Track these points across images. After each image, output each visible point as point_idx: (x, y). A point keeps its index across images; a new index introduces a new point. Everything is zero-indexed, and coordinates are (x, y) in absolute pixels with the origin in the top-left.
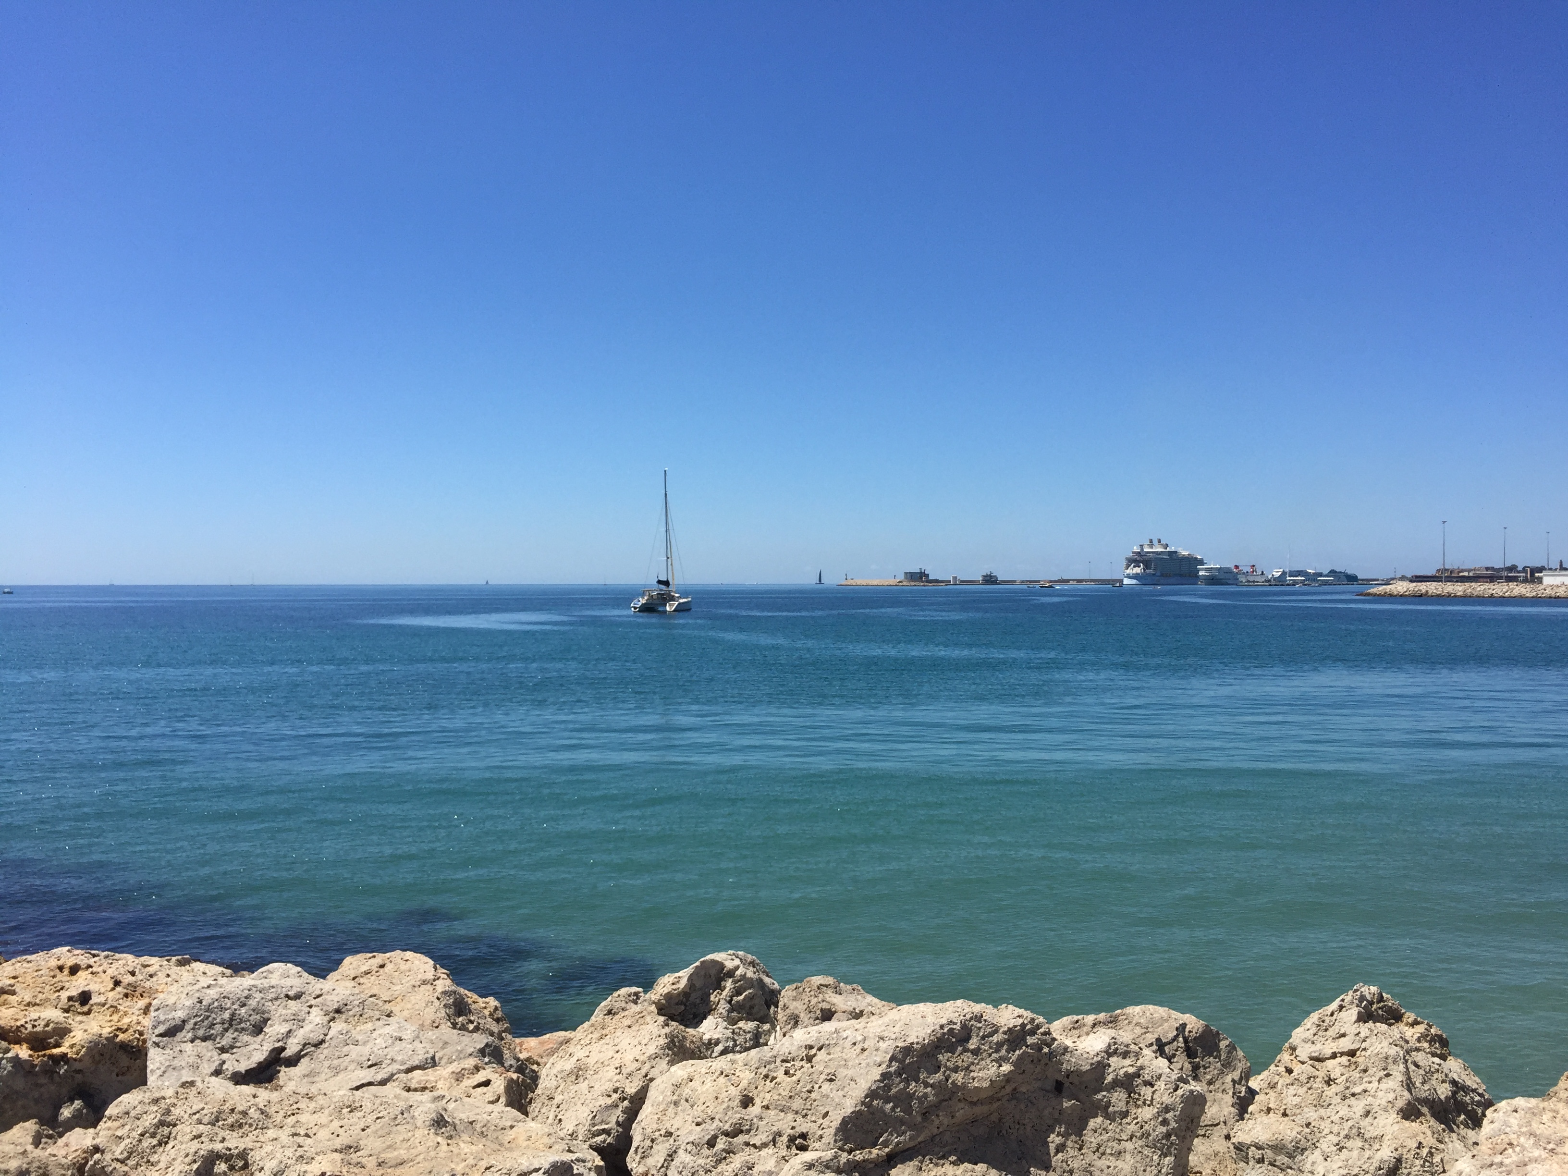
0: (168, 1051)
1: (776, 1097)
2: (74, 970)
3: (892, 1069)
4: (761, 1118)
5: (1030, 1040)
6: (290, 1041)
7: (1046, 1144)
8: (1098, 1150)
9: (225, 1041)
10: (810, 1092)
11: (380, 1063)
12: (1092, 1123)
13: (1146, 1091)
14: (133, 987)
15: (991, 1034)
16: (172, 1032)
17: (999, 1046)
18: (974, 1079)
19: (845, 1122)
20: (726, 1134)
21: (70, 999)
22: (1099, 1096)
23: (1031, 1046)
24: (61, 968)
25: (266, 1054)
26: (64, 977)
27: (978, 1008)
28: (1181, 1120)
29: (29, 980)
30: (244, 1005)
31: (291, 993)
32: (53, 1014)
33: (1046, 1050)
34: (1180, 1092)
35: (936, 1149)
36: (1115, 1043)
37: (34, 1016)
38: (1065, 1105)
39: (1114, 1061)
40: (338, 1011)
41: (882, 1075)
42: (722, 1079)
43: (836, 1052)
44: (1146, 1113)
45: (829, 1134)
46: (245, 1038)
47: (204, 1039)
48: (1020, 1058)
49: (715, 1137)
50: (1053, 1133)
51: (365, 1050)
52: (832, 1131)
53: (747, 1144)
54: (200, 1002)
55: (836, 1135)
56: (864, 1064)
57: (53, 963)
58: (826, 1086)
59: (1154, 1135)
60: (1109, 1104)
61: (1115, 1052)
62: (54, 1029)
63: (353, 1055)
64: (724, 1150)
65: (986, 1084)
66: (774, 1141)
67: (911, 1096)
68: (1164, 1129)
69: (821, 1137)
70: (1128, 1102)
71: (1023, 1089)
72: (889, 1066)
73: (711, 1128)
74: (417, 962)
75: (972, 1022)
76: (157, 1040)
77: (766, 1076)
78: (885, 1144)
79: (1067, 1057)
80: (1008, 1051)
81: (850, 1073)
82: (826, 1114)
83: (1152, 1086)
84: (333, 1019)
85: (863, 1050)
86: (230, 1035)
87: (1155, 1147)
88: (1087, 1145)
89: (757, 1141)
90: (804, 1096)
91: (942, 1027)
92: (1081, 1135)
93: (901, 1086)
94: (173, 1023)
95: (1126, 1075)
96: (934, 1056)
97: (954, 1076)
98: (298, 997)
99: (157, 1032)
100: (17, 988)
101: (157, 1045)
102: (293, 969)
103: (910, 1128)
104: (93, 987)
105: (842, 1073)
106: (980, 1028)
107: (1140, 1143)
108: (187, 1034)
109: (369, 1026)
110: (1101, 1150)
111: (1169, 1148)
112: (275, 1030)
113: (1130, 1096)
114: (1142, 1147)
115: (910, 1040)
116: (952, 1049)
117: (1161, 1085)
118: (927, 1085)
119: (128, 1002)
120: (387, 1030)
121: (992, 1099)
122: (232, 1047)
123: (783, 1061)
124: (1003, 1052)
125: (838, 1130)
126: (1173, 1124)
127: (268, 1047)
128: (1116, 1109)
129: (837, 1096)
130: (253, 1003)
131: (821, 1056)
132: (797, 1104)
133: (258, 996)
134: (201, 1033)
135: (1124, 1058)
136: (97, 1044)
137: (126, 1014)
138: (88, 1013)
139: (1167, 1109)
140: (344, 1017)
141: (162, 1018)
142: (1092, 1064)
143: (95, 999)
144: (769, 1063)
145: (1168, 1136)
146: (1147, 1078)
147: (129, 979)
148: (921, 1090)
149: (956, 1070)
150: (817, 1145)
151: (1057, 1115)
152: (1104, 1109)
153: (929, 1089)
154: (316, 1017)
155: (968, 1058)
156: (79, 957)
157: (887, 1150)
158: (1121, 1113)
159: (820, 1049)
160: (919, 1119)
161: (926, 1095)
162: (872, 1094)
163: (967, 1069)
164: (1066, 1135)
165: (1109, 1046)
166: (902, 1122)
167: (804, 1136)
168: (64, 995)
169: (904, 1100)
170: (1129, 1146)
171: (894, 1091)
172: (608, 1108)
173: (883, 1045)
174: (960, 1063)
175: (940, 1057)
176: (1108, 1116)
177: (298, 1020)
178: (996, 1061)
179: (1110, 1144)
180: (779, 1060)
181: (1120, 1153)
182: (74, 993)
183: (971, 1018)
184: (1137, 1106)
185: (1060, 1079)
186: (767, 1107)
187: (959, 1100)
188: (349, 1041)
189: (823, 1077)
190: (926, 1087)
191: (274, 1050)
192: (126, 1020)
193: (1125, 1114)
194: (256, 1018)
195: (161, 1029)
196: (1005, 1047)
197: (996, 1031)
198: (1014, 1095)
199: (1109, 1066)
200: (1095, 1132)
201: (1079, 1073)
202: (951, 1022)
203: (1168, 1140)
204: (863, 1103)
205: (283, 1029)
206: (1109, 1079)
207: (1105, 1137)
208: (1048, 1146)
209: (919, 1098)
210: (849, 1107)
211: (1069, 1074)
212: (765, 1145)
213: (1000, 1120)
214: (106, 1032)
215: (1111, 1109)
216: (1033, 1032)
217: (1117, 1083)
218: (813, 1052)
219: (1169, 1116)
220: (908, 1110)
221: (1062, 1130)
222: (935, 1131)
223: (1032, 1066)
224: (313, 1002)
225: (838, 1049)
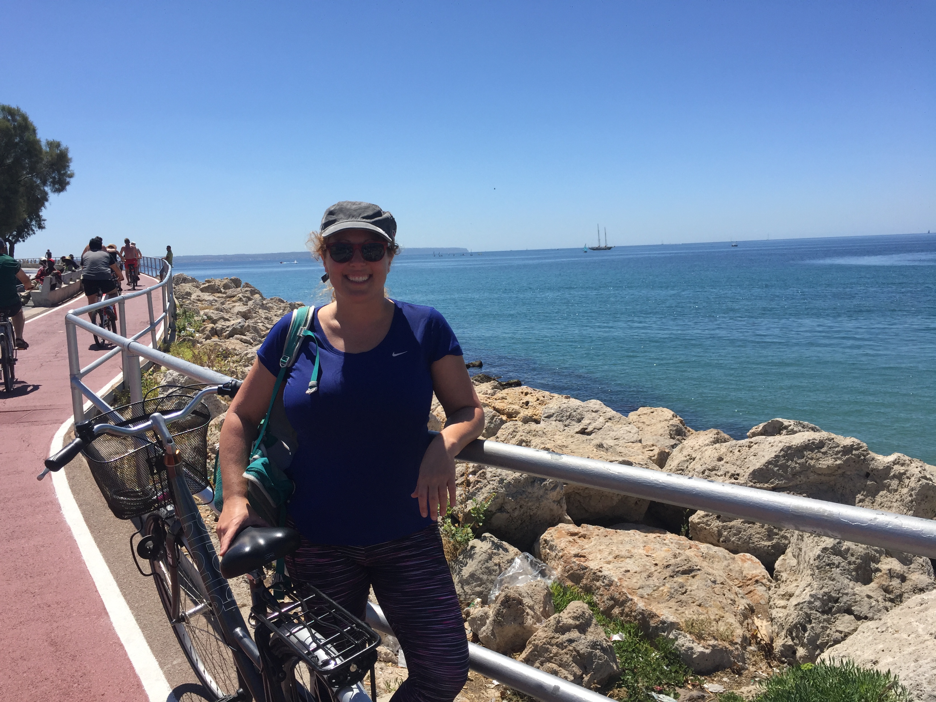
0: (547, 423)
1: (732, 459)
2: (526, 394)
3: (781, 454)
4: (723, 466)
5: (854, 452)
6: (590, 426)
7: (855, 498)
8: (881, 504)
9: (567, 423)
10: (745, 459)
11: (619, 438)
12: (881, 493)
13: (907, 481)
14: (543, 401)
15: (835, 447)
16: (549, 417)
17: (838, 452)
18: (820, 464)
19: (754, 471)
20: (709, 470)
21: (523, 403)
22: (886, 481)
23: (855, 455)
24: (522, 393)
25: (580, 429)
26: (522, 396)
27: (833, 436)
28: (918, 495)
29: (512, 395)
30: (575, 411)
31: (594, 410)
32: (516, 407)
33: (862, 458)
34: (920, 482)
35: (797, 490)
36: (899, 459)
37: (509, 406)
38: (868, 483)
39: (896, 467)
40: (610, 419)
41: (775, 456)
42: (714, 451)
43: (762, 446)
44: (905, 491)
45: (747, 475)
46: (574, 423)
47: (560, 421)
48: (847, 459)
49: (705, 470)
50: (860, 494)
51: (614, 434)
52: (748, 474)
53: (716, 475)
54: (560, 408)
55: (749, 475)
56: (770, 451)
57: (521, 390)
58: (752, 457)
59: (906, 500)
60: (890, 485)
61: (898, 463)
62: (515, 412)
63: (611, 435)
64: (707, 475)
65: (824, 467)
66: (725, 475)
67: (788, 466)
68: (910, 498)
69: (744, 475)
70: (898, 486)
71: (849, 473)
72: (780, 453)
73: (704, 467)
74: (666, 412)
75: (827, 441)
76: (544, 418)
77: (731, 451)
78: (772, 483)
79: (873, 462)
80: (842, 455)
81: (763, 454)
82: (748, 468)
83: (910, 479)
84: (607, 421)
85: (772, 446)
86: (568, 421)
87: (906, 506)
88: (877, 502)
89: (719, 474)
90: (742, 460)
91: (809, 440)
92: (874, 497)
93: (784, 461)
94: (550, 414)
95: (899, 473)
96: (802, 452)
97: (810, 461)
98: (596, 412)
99: (544, 416)
100: (507, 398)
101: (543, 420)
102: (599, 402)
103: (785, 479)
104: (530, 400)
105: (760, 453)
106: (829, 444)
107: (900, 503)
108: (554, 418)
109: (620, 426)
110: (882, 505)
111: (912, 507)
112: (585, 422)
113: (900, 483)
114: (900, 505)
115: (792, 444)
116: (812, 450)
117: (913, 479)
118: (796, 463)
119: (540, 406)
120: (627, 428)
121: (830, 475)
122: (569, 425)
123: (739, 446)
124: (839, 456)
125: (750, 474)
126: (914, 497)
127: (581, 427)
128: (892, 488)
129: (755, 461)
130: (579, 411)
131: (755, 446)
132: (738, 463)
133: (581, 409)
134: (558, 418)
135: (902, 466)
136: (526, 418)
137: (538, 410)
138: (527, 409)
139: (912, 490)
140: (612, 421)
141: (546, 411)
142: (884, 467)
143: (530, 404)
144: (733, 446)
145: (912, 501)
146: (908, 475)
147: (542, 398)
148: (793, 465)
149: (812, 459)
150: (742, 478)
151: (863, 487)
152: (887, 487)
153: (797, 465)
154: (602, 419)
155: (819, 455)
156: (529, 390)
157: (772, 485)
158: (894, 490)
159: (756, 444)
160: (791, 476)
161: (795, 467)
162: (769, 463)
163: (818, 459)
164: (866, 496)
165: (896, 460)
166: (782, 476)
167: (738, 475)
168: (521, 401)
169: (784, 467)
170: (895, 504)
171: (780, 463)
172: (684, 461)
173: (780, 444)
174: (814, 456)
175: (805, 453)
176: (889, 491)
177: (594, 419)
178: (834, 458)
179: (887, 503)
180: (737, 446)
181: (890, 507)
182: (524, 401)
183: (826, 439)
184: (902, 488)
185: (868, 471)
186: (727, 463)
187: (812, 472)
188: (611, 429)
189: (752, 454)
190: (796, 464)
191: (583, 428)
192: (538, 412)
193: (896, 491)
194: (579, 416)
195: (546, 415)
196: (841, 453)
197: (838, 446)
198: (843, 475)
199: (893, 468)
200: (882, 497)
201: (877, 470)
202: (815, 439)
203: (912, 503)
204: (764, 465)
205: (588, 422)
206: (892, 474)
207: (885, 499)
208: (855, 499)
209: (791, 468)
210: (758, 466)
211: (873, 470)
212: (721, 475)
213: (835, 485)
214: (529, 414)
215: (890, 488)
216: (857, 449)
217: (894, 476)
218: (752, 444)
219: (913, 493)
220: (786, 472)
221: (865, 493)
222: (798, 483)
223: (854, 464)
224: (601, 414)
225: (763, 445)
